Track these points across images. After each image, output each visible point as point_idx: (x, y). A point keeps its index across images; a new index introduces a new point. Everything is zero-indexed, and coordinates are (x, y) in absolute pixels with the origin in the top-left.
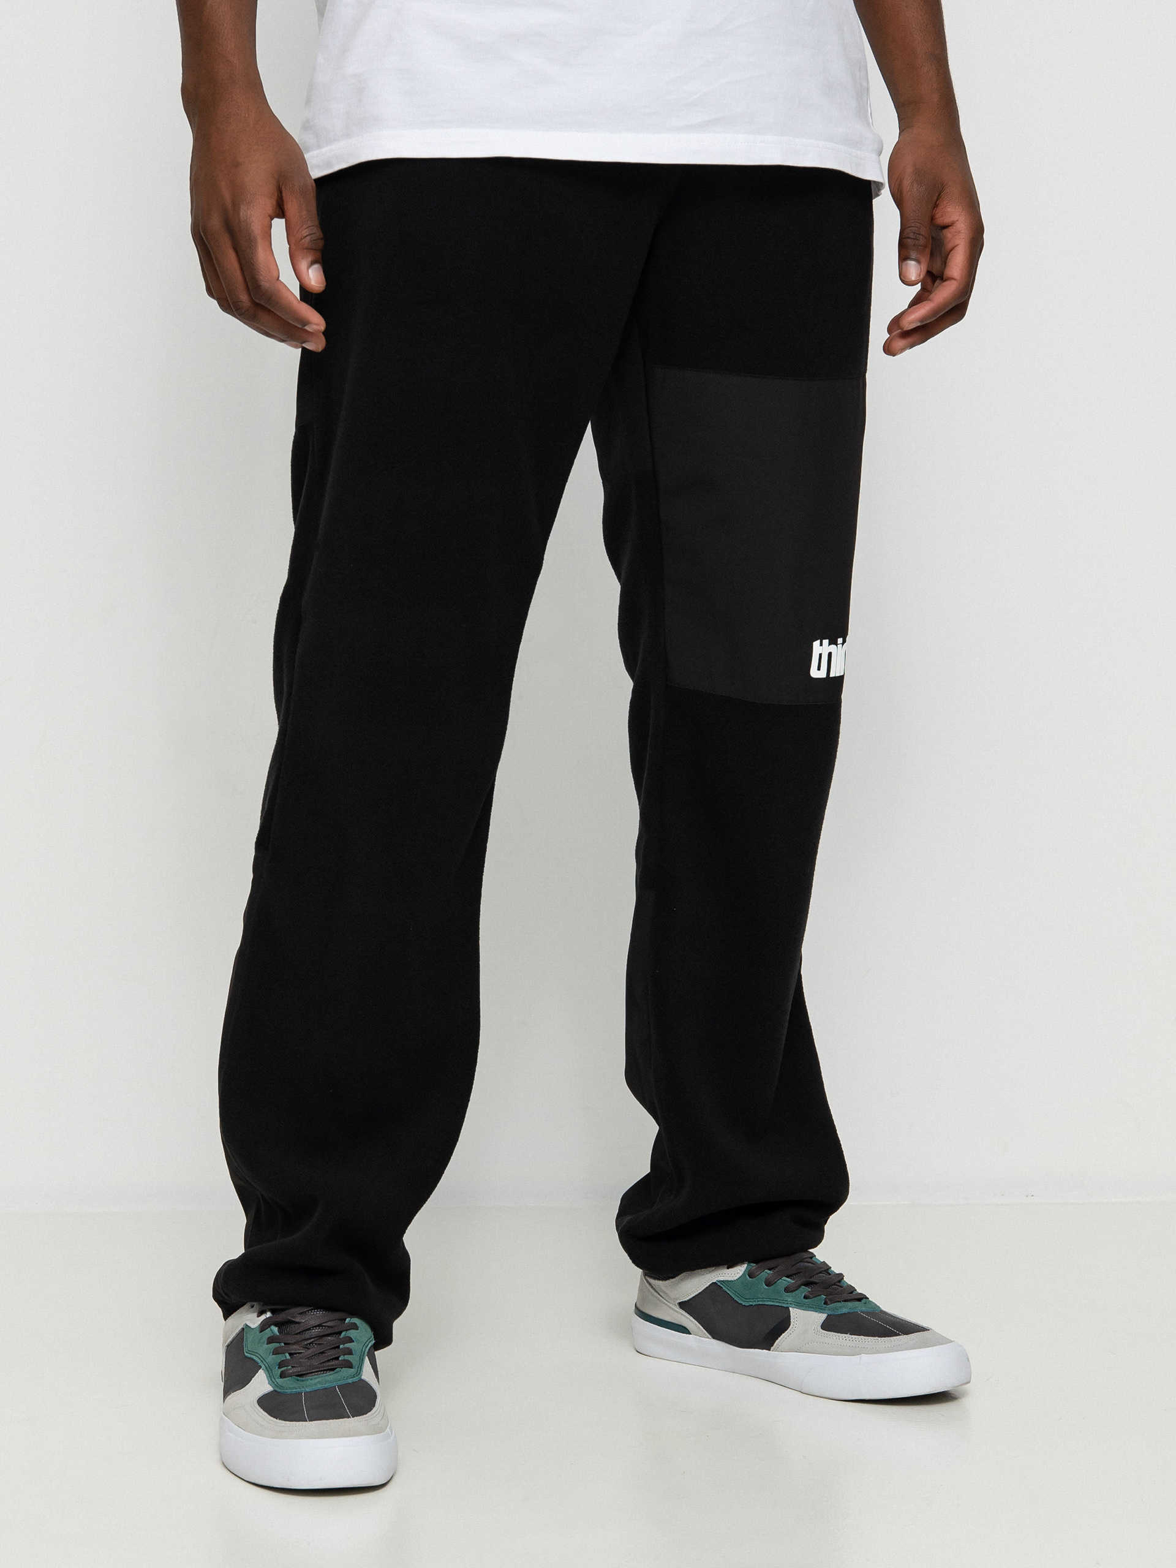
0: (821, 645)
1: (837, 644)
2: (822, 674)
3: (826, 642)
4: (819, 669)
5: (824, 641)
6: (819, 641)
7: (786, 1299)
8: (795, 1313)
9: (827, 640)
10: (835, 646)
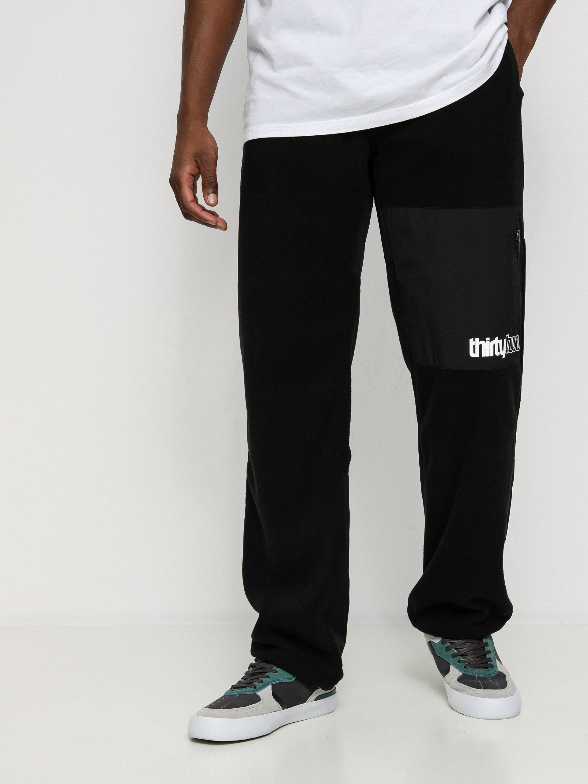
0: (474, 340)
1: (485, 341)
2: (477, 355)
3: (477, 339)
4: (474, 352)
5: (476, 339)
6: (473, 339)
7: (451, 659)
8: (452, 667)
9: (478, 339)
10: (484, 342)
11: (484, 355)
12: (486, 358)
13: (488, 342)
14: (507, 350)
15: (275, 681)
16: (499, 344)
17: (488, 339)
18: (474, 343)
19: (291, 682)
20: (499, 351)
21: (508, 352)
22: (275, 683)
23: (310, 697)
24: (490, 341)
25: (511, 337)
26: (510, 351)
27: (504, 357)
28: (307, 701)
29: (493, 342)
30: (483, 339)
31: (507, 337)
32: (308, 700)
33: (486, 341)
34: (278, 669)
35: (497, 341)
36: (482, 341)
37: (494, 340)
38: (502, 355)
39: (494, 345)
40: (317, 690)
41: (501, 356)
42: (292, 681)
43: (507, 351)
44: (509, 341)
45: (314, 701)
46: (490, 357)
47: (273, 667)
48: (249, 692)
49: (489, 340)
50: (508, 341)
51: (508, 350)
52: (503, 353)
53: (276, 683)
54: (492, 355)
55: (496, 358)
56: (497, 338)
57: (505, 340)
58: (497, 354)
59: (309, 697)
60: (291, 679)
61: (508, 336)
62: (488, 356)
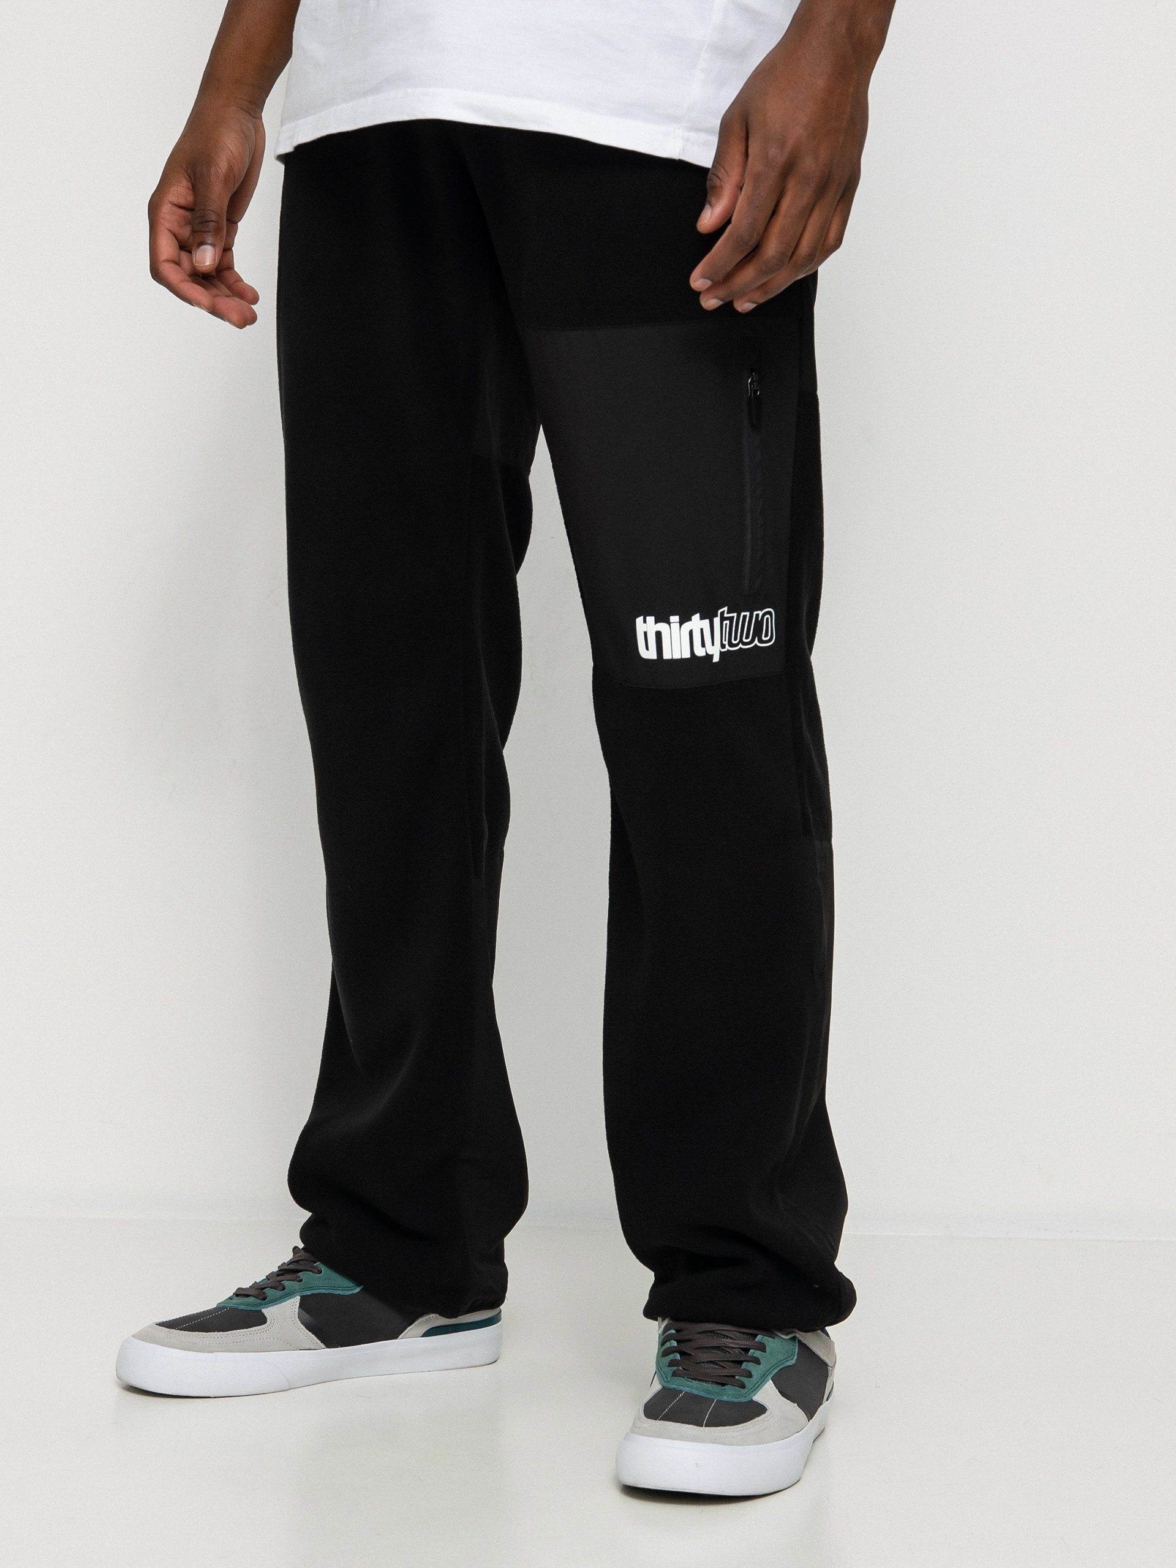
2: (653, 654)
4: (647, 648)
5: (647, 618)
9: (654, 618)
10: (667, 625)
11: (667, 655)
12: (672, 661)
13: (675, 626)
14: (724, 642)
15: (311, 1288)
16: (702, 630)
17: (675, 619)
18: (646, 626)
19: (351, 1295)
20: (703, 645)
21: (727, 647)
22: (309, 1293)
23: (409, 1328)
24: (681, 623)
25: (735, 615)
26: (731, 645)
27: (716, 659)
28: (401, 1336)
29: (687, 626)
30: (662, 618)
31: (722, 613)
32: (402, 1334)
33: (671, 624)
34: (323, 1268)
35: (697, 623)
36: (662, 624)
37: (691, 620)
38: (713, 655)
39: (691, 633)
40: (427, 1317)
41: (709, 657)
42: (353, 1294)
43: (723, 646)
44: (728, 622)
45: (422, 1336)
46: (682, 660)
47: (316, 1262)
48: (248, 1305)
49: (678, 620)
50: (725, 622)
51: (726, 643)
52: (715, 651)
53: (312, 1294)
54: (687, 655)
55: (696, 664)
56: (696, 617)
57: (717, 621)
58: (700, 652)
59: (405, 1329)
60: (348, 1289)
61: (724, 611)
62: (677, 656)
